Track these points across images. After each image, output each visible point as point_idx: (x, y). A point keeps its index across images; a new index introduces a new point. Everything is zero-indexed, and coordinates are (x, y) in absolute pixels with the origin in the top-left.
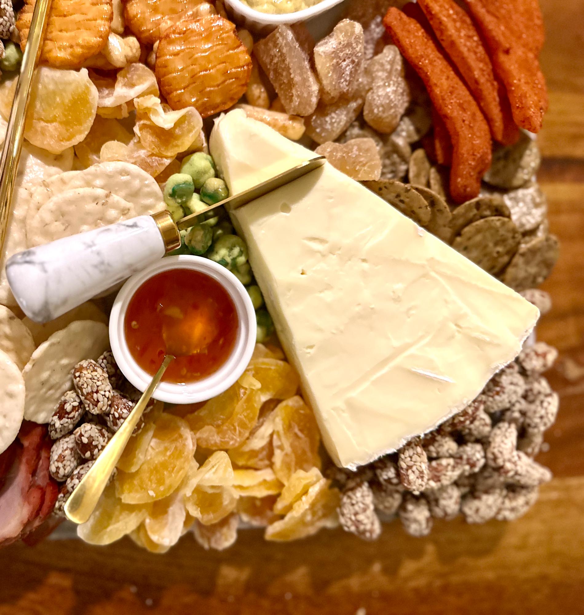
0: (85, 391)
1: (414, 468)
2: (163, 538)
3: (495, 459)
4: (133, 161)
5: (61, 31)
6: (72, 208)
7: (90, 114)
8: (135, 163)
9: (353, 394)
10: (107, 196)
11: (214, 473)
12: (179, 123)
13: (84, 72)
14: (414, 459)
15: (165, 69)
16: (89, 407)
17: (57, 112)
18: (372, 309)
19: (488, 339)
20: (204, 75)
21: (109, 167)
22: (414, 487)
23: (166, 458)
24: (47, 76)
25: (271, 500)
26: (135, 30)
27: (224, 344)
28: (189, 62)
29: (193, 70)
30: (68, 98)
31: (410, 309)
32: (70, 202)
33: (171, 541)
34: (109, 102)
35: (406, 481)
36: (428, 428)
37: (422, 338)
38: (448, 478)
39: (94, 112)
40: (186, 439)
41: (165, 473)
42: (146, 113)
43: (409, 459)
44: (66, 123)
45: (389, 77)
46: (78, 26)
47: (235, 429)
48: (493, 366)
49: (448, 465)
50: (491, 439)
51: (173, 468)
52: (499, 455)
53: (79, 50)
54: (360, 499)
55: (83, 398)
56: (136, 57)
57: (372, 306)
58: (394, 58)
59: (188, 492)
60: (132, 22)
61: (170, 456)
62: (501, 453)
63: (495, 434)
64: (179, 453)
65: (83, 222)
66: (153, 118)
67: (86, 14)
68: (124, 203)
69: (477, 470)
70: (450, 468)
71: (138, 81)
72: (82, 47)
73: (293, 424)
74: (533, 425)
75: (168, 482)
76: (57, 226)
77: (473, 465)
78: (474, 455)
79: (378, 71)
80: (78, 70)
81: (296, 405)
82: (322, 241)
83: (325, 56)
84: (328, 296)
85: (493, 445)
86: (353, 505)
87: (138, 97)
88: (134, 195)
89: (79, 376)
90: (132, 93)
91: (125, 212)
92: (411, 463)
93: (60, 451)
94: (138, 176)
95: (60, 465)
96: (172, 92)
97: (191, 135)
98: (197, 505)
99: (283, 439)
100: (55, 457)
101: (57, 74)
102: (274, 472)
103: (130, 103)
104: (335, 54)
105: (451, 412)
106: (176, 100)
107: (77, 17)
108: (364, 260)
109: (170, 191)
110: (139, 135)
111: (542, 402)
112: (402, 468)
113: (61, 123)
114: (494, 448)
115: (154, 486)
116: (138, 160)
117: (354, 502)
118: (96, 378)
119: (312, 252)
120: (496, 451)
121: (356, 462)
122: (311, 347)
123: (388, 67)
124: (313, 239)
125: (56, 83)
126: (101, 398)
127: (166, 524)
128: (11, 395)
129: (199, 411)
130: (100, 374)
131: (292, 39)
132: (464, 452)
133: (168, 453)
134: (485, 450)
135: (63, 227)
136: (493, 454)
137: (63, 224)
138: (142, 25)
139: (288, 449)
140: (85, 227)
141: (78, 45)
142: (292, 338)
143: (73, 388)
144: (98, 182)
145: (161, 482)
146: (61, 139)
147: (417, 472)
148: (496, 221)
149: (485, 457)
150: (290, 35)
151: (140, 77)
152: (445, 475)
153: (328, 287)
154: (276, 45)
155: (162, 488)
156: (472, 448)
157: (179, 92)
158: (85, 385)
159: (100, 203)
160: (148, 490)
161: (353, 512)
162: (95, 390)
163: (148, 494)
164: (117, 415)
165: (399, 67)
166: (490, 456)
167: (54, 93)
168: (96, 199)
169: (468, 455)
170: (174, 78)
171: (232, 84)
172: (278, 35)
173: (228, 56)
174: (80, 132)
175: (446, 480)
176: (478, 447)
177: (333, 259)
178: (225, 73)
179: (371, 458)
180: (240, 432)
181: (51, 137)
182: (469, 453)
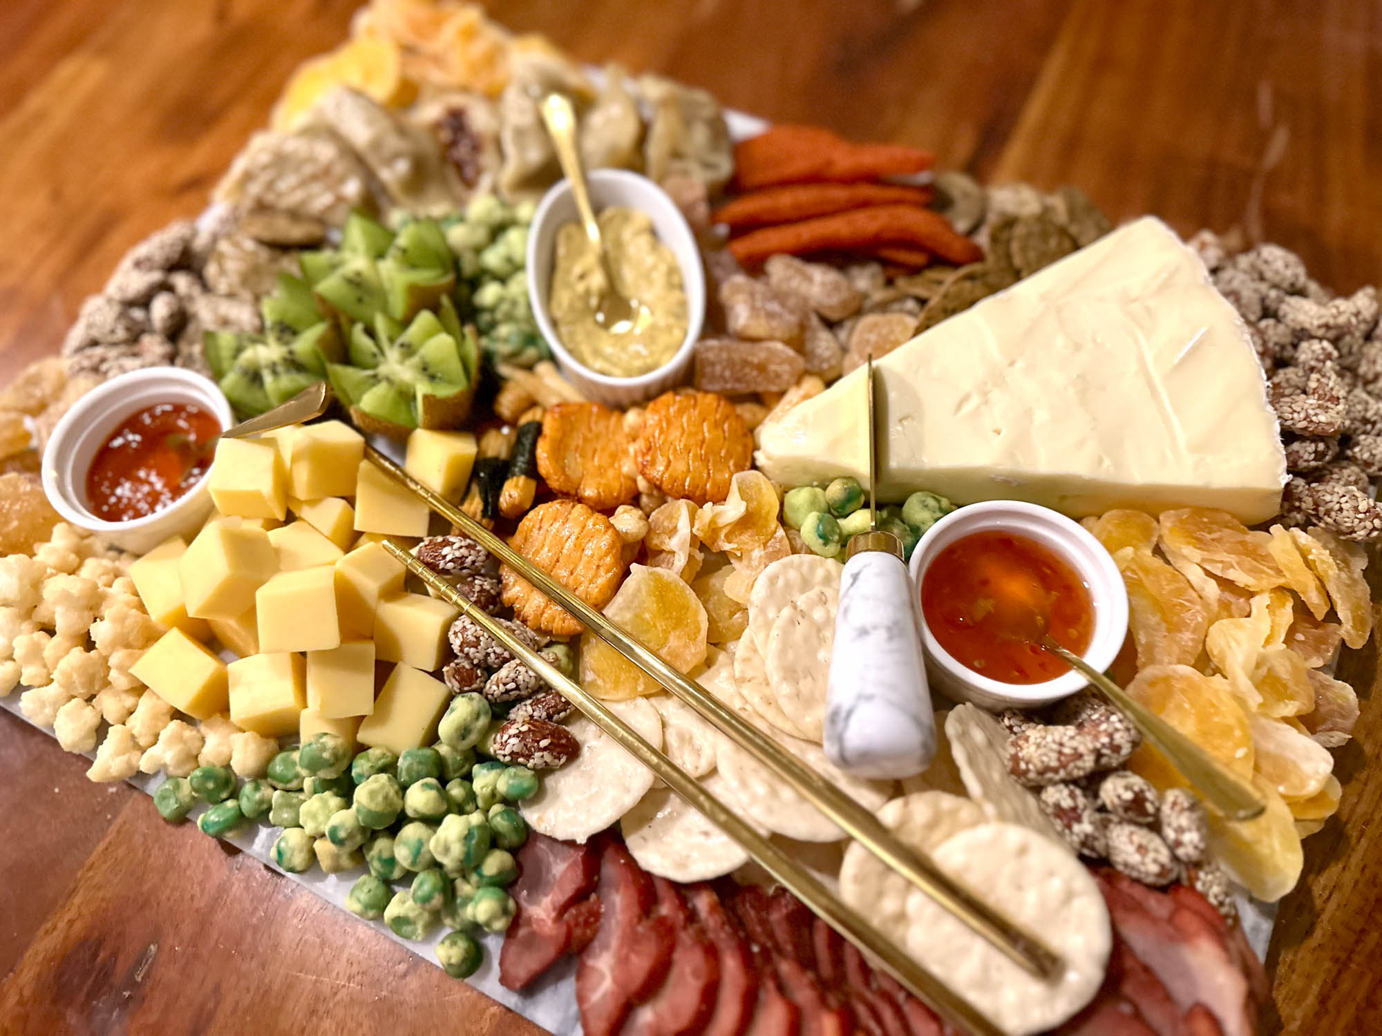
0: (1054, 764)
1: (1311, 412)
2: (1317, 772)
3: (1327, 326)
4: (763, 566)
6: (790, 655)
7: (683, 591)
8: (766, 566)
9: (1182, 439)
10: (795, 607)
12: (744, 495)
14: (1298, 409)
15: (677, 486)
16: (1079, 768)
17: (661, 625)
18: (1078, 376)
19: (1165, 275)
21: (759, 593)
22: (1339, 421)
23: (1193, 711)
25: (1302, 610)
26: (614, 502)
27: (1050, 568)
29: (694, 457)
30: (651, 604)
31: (1094, 341)
32: (783, 651)
33: (1328, 762)
34: (680, 561)
35: (1326, 428)
36: (1260, 375)
37: (1136, 341)
38: (1337, 387)
39: (682, 583)
40: (1174, 671)
41: (1216, 719)
42: (714, 529)
43: (1296, 415)
44: (679, 623)
47: (1181, 605)
48: (1201, 281)
49: (1318, 380)
50: (1298, 327)
51: (1213, 705)
52: (1322, 321)
54: (1335, 498)
55: (1062, 774)
57: (1075, 376)
59: (1255, 699)
60: (602, 502)
61: (1193, 705)
62: (1320, 317)
63: (1293, 320)
64: (1192, 687)
65: (813, 653)
66: (722, 521)
68: (813, 594)
69: (1335, 354)
70: (1323, 380)
71: (674, 521)
73: (1198, 534)
74: (1293, 279)
75: (1231, 721)
76: (805, 685)
77: (1329, 356)
78: (1313, 352)
81: (1173, 519)
82: (966, 398)
84: (1041, 416)
85: (1307, 325)
86: (1341, 510)
87: (692, 526)
88: (806, 585)
89: (1027, 763)
90: (684, 533)
91: (823, 600)
92: (1302, 415)
93: (1131, 849)
94: (785, 567)
95: (1151, 855)
96: (706, 490)
97: (764, 490)
98: (1279, 700)
99: (1218, 557)
100: (1135, 858)
102: (1262, 592)
103: (694, 541)
104: (754, 310)
105: (1246, 341)
106: (716, 490)
108: (1012, 364)
109: (821, 541)
110: (735, 546)
111: (1266, 262)
112: (1305, 429)
113: (674, 629)
114: (1311, 324)
115: (1230, 744)
116: (764, 560)
117: (1337, 507)
118: (1039, 740)
119: (976, 412)
120: (1316, 323)
121: (1280, 472)
122: (1100, 461)
124: (959, 407)
126: (1074, 743)
127: (1294, 763)
129: (1136, 642)
130: (1035, 733)
132: (1304, 363)
133: (1187, 706)
134: (1312, 337)
135: (810, 678)
136: (1320, 327)
137: (805, 677)
138: (611, 493)
139: (1232, 559)
140: (821, 655)
142: (1080, 477)
143: (1037, 789)
144: (771, 614)
145: (1226, 731)
146: (693, 637)
147: (1318, 411)
148: (1019, 230)
149: (1321, 339)
150: (710, 343)
151: (670, 517)
152: (1332, 389)
153: (1028, 413)
154: (713, 364)
155: (1238, 733)
156: (1304, 352)
157: (709, 484)
158: (1045, 759)
159: (800, 619)
160: (1234, 757)
161: (1351, 514)
162: (1055, 747)
163: (1239, 759)
164: (1105, 740)
166: (1320, 333)
167: (637, 616)
168: (792, 622)
169: (1312, 359)
171: (730, 426)
172: (704, 355)
174: (697, 612)
175: (1339, 391)
176: (1304, 345)
177: (995, 395)
179: (1279, 452)
180: (1189, 601)
181: (686, 646)
182: (1310, 356)
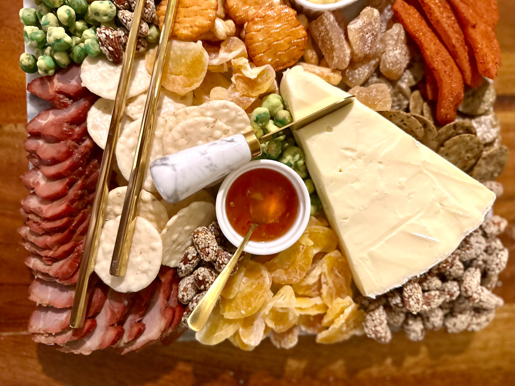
0: (200, 247)
1: (413, 297)
2: (250, 341)
3: (466, 291)
4: (231, 99)
5: (185, 17)
6: (192, 130)
7: (203, 70)
8: (232, 101)
9: (373, 249)
10: (215, 122)
11: (283, 299)
12: (260, 75)
13: (200, 43)
14: (413, 291)
15: (251, 41)
16: (203, 257)
17: (183, 69)
18: (386, 194)
19: (461, 213)
20: (277, 44)
21: (216, 103)
22: (413, 309)
23: (253, 290)
24: (176, 46)
25: (320, 317)
26: (232, 16)
27: (289, 216)
28: (267, 36)
29: (269, 41)
30: (189, 60)
31: (410, 194)
32: (191, 126)
33: (255, 344)
34: (215, 62)
35: (408, 305)
36: (422, 271)
37: (418, 212)
38: (435, 303)
39: (206, 68)
40: (265, 277)
41: (252, 299)
42: (239, 69)
43: (410, 291)
44: (188, 76)
45: (396, 44)
46: (196, 14)
47: (297, 271)
48: (465, 231)
49: (436, 295)
50: (463, 279)
51: (257, 296)
52: (469, 289)
53: (196, 29)
54: (378, 317)
55: (199, 251)
56: (233, 33)
57: (386, 192)
58: (400, 31)
59: (266, 311)
60: (230, 11)
61: (255, 289)
62: (470, 287)
63: (466, 275)
64: (261, 287)
65: (200, 139)
66: (244, 72)
67: (201, 6)
68: (225, 127)
69: (454, 298)
70: (436, 297)
71: (234, 49)
72: (198, 27)
73: (334, 268)
74: (491, 269)
75: (253, 305)
76: (182, 141)
77: (452, 295)
78: (452, 288)
79: (389, 40)
80: (196, 41)
81: (336, 256)
82: (353, 150)
83: (355, 31)
84: (357, 186)
85: (465, 282)
86: (373, 320)
87: (234, 59)
88: (231, 121)
89: (197, 237)
90: (230, 56)
91: (226, 132)
92: (411, 294)
93: (184, 285)
94: (234, 109)
95: (185, 294)
96: (256, 55)
97: (268, 83)
98: (273, 320)
99: (328, 278)
100: (181, 288)
101: (183, 44)
102: (322, 299)
103: (229, 63)
104: (361, 29)
105: (437, 261)
106: (258, 60)
107: (195, 8)
108: (380, 163)
109: (255, 119)
110: (235, 83)
111: (497, 254)
112: (405, 297)
113: (185, 75)
114: (466, 284)
115: (245, 307)
116: (234, 99)
117: (374, 318)
118: (207, 238)
119: (346, 158)
120: (467, 286)
121: (375, 293)
122: (346, 218)
123: (396, 37)
124: (347, 149)
125: (182, 50)
126: (210, 251)
127: (253, 332)
128: (153, 249)
129: (273, 259)
130: (210, 235)
131: (333, 20)
132: (446, 286)
133: (254, 287)
134: (460, 286)
135: (186, 142)
136: (465, 288)
137: (186, 140)
138: (236, 12)
139: (331, 284)
140: (200, 142)
141: (196, 26)
142: (334, 213)
143: (193, 244)
144: (209, 113)
145: (249, 305)
146: (185, 86)
147: (415, 300)
148: (467, 136)
149: (460, 290)
150: (332, 18)
151: (235, 46)
152: (433, 301)
153: (357, 180)
154: (323, 24)
155: (250, 309)
156: (451, 284)
157: (260, 55)
158: (201, 243)
159: (210, 127)
160: (241, 310)
161: (373, 325)
162: (207, 246)
163: (241, 313)
164: (221, 262)
165: (403, 37)
166: (463, 289)
167: (181, 57)
168: (207, 124)
169: (448, 289)
170: (257, 46)
171: (294, 49)
172: (324, 17)
173: (292, 32)
174: (197, 81)
175: (434, 304)
176: (455, 283)
177: (360, 161)
178: (290, 43)
179: (385, 290)
180: (300, 273)
181: (179, 84)
182: (450, 287)
